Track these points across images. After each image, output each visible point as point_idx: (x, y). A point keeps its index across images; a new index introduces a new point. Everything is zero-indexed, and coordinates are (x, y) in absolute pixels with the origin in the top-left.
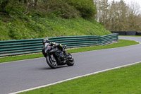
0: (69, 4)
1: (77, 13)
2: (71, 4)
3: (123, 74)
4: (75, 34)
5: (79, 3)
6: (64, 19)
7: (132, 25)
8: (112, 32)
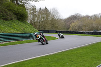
0: (8, 10)
1: (14, 16)
2: (10, 10)
3: (47, 60)
4: (13, 31)
5: (16, 9)
6: (4, 21)
7: (53, 25)
8: (39, 31)
